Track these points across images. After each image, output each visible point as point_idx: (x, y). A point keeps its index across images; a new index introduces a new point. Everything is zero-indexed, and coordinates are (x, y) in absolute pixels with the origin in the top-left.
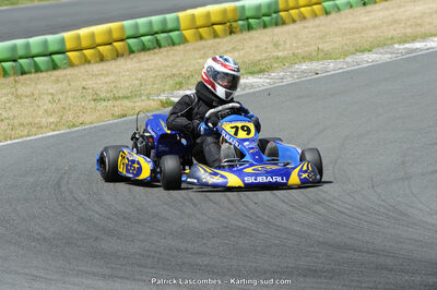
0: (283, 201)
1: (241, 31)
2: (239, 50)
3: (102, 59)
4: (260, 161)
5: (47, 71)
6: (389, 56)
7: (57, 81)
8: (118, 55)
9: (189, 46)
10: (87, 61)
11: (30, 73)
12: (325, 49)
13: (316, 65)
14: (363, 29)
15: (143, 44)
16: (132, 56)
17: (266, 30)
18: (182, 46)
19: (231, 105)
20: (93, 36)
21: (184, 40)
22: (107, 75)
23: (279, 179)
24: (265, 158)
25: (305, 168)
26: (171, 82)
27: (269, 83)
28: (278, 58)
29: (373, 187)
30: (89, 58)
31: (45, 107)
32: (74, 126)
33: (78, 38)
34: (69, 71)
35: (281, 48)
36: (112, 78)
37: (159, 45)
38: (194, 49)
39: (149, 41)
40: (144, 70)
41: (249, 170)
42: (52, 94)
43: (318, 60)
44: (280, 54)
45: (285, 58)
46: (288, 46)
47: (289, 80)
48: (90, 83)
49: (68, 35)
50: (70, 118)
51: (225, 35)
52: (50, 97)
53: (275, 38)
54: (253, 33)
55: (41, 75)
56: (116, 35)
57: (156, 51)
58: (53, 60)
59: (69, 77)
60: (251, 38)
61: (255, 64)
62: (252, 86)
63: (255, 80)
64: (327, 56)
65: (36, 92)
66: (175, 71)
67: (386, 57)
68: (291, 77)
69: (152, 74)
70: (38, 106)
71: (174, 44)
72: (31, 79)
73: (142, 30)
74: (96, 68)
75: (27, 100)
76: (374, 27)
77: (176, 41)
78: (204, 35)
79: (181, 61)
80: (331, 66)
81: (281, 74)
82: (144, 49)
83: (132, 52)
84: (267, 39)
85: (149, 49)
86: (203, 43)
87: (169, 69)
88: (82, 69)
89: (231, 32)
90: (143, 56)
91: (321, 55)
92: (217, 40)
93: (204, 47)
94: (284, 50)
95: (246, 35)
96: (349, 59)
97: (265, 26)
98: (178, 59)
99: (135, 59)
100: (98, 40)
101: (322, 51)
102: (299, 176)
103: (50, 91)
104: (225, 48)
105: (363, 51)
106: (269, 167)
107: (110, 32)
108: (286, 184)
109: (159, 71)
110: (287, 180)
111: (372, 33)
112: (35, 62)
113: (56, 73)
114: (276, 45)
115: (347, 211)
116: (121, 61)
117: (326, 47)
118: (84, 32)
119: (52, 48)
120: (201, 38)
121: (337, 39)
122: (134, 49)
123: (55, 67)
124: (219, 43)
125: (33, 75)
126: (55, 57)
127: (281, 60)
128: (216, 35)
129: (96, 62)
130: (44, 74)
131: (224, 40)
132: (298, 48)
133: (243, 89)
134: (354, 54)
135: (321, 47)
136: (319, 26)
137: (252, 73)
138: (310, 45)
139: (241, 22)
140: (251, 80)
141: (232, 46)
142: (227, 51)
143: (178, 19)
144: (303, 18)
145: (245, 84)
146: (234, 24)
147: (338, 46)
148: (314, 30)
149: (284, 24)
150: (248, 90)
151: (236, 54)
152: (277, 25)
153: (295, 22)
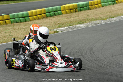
0: (87, 60)
1: (78, 11)
2: (78, 17)
3: (39, 19)
5: (23, 22)
6: (119, 19)
7: (26, 25)
8: (44, 18)
9: (63, 15)
10: (35, 20)
11: (18, 22)
13: (98, 21)
14: (112, 11)
15: (51, 15)
16: (47, 18)
18: (61, 15)
20: (36, 12)
21: (62, 14)
26: (57, 26)
27: (85, 27)
28: (88, 19)
29: (112, 57)
30: (35, 18)
31: (22, 32)
33: (32, 13)
34: (29, 22)
35: (89, 16)
37: (55, 15)
38: (65, 16)
39: (53, 14)
40: (50, 22)
42: (24, 29)
44: (89, 18)
45: (90, 19)
46: (91, 16)
47: (90, 26)
49: (29, 12)
51: (74, 12)
52: (23, 29)
53: (88, 13)
54: (82, 12)
55: (21, 23)
56: (43, 12)
57: (54, 17)
58: (25, 19)
59: (29, 24)
60: (81, 13)
61: (81, 21)
62: (80, 27)
63: (81, 25)
64: (102, 19)
65: (20, 28)
66: (59, 22)
69: (52, 23)
70: (20, 32)
71: (59, 15)
72: (19, 24)
73: (50, 11)
74: (37, 21)
75: (17, 30)
76: (116, 11)
78: (68, 12)
79: (61, 20)
80: (103, 22)
81: (88, 24)
82: (51, 16)
83: (47, 17)
84: (85, 14)
85: (52, 16)
86: (67, 14)
87: (57, 22)
88: (33, 22)
89: (76, 12)
90: (50, 18)
92: (72, 14)
93: (68, 16)
94: (90, 17)
95: (80, 12)
96: (108, 20)
97: (85, 10)
98: (60, 19)
100: (38, 13)
101: (100, 17)
103: (24, 28)
104: (74, 16)
107: (41, 11)
109: (54, 22)
111: (115, 12)
112: (20, 19)
113: (26, 23)
114: (88, 16)
115: (105, 63)
116: (44, 20)
117: (102, 16)
118: (34, 11)
119: (25, 15)
120: (67, 13)
121: (105, 14)
123: (26, 21)
125: (19, 23)
126: (25, 18)
127: (89, 20)
128: (71, 12)
130: (22, 23)
131: (74, 14)
132: (94, 16)
133: (77, 28)
134: (109, 18)
135: (100, 16)
136: (100, 10)
137: (80, 23)
138: (97, 16)
139: (78, 9)
140: (80, 25)
141: (75, 15)
142: (74, 17)
143: (60, 8)
144: (96, 8)
145: (78, 27)
146: (76, 9)
147: (105, 16)
148: (99, 11)
149: (90, 9)
150: (79, 29)
151: (76, 18)
152: (88, 9)
153: (93, 9)
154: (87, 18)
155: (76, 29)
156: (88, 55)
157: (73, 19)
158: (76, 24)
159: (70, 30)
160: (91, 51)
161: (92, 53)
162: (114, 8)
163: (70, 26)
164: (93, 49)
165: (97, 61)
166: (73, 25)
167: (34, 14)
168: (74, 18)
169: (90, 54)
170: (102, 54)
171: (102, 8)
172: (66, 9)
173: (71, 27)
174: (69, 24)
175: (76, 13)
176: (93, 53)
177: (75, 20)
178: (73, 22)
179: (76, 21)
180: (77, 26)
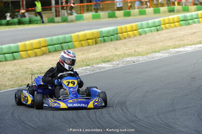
1: (101, 42)
2: (99, 51)
3: (36, 55)
4: (77, 97)
6: (168, 54)
7: (15, 65)
8: (44, 54)
9: (76, 50)
10: (30, 57)
11: (3, 61)
12: (139, 51)
13: (134, 59)
14: (156, 42)
15: (55, 49)
16: (50, 54)
17: (112, 42)
18: (73, 49)
19: (69, 72)
20: (32, 44)
21: (74, 47)
22: (38, 63)
23: (83, 105)
24: (79, 95)
25: (97, 100)
27: (112, 67)
28: (116, 55)
30: (30, 55)
31: (8, 77)
32: (21, 86)
33: (25, 45)
34: (20, 61)
35: (118, 50)
36: (40, 64)
37: (62, 49)
38: (78, 51)
39: (58, 47)
41: (71, 101)
42: (12, 71)
43: (135, 56)
44: (118, 53)
45: (120, 55)
46: (121, 49)
47: (121, 65)
48: (30, 66)
49: (19, 44)
50: (20, 82)
51: (93, 45)
53: (116, 46)
54: (106, 44)
55: (7, 62)
56: (43, 44)
57: (61, 51)
58: (13, 56)
59: (20, 63)
60: (105, 46)
61: (106, 58)
62: (104, 68)
63: (106, 65)
64: (139, 54)
65: (5, 70)
67: (166, 55)
68: (123, 64)
70: (5, 77)
73: (55, 42)
74: (33, 59)
75: (0, 74)
76: (162, 41)
77: (70, 47)
80: (141, 59)
81: (118, 62)
82: (55, 51)
83: (50, 52)
84: (112, 46)
85: (58, 51)
86: (83, 48)
88: (27, 60)
89: (96, 43)
90: (55, 54)
91: (136, 53)
92: (89, 47)
94: (120, 51)
95: (103, 45)
96: (148, 56)
97: (112, 40)
99: (51, 56)
100: (35, 47)
101: (137, 52)
102: (94, 103)
103: (11, 69)
104: (93, 50)
105: (155, 52)
106: (79, 100)
107: (40, 42)
108: (87, 107)
110: (87, 105)
111: (160, 44)
112: (5, 57)
113: (15, 61)
114: (116, 49)
116: (45, 56)
117: (139, 50)
118: (27, 43)
119: (13, 50)
120: (82, 46)
121: (145, 46)
122: (51, 50)
123: (14, 59)
124: (90, 48)
125: (4, 63)
126: (14, 54)
127: (118, 56)
128: (89, 44)
129: (33, 57)
130: (9, 62)
131: (93, 47)
132: (126, 50)
133: (100, 69)
134: (152, 53)
135: (136, 50)
136: (136, 40)
137: (104, 62)
138: (132, 49)
139: (100, 39)
140: (104, 65)
141: (96, 49)
142: (93, 52)
143: (71, 37)
144: (129, 37)
145: (101, 67)
146: (98, 39)
147: (144, 49)
148: (134, 42)
149: (120, 39)
150: (102, 70)
151: (98, 53)
152: (117, 40)
153: (125, 38)
154: (116, 53)
155: (98, 71)
156: (118, 112)
157: (92, 54)
158: (98, 63)
159: (88, 72)
160: (123, 106)
161: (124, 109)
162: (158, 37)
163: (88, 65)
164: (127, 102)
165: (133, 121)
166: (93, 64)
167: (28, 48)
168: (94, 54)
169: (121, 111)
170: (141, 111)
171: (139, 37)
172: (81, 39)
173: (89, 67)
174: (85, 64)
175: (97, 46)
176: (127, 110)
177: (95, 57)
178: (92, 60)
179: (97, 59)
180: (100, 65)
